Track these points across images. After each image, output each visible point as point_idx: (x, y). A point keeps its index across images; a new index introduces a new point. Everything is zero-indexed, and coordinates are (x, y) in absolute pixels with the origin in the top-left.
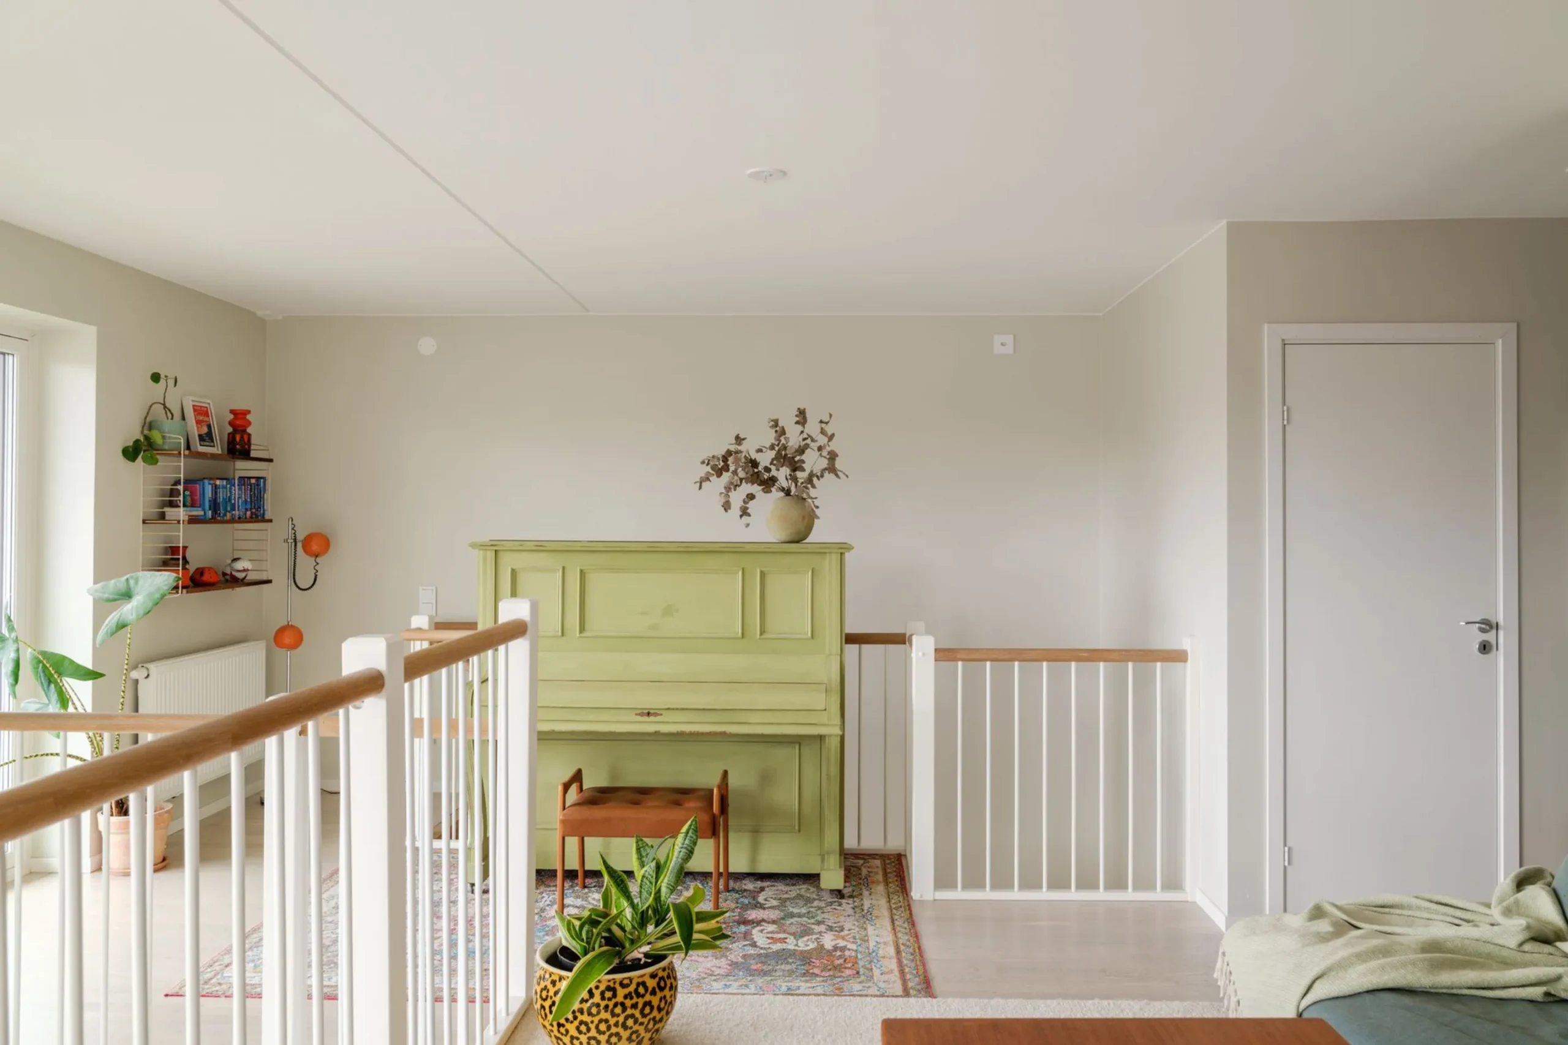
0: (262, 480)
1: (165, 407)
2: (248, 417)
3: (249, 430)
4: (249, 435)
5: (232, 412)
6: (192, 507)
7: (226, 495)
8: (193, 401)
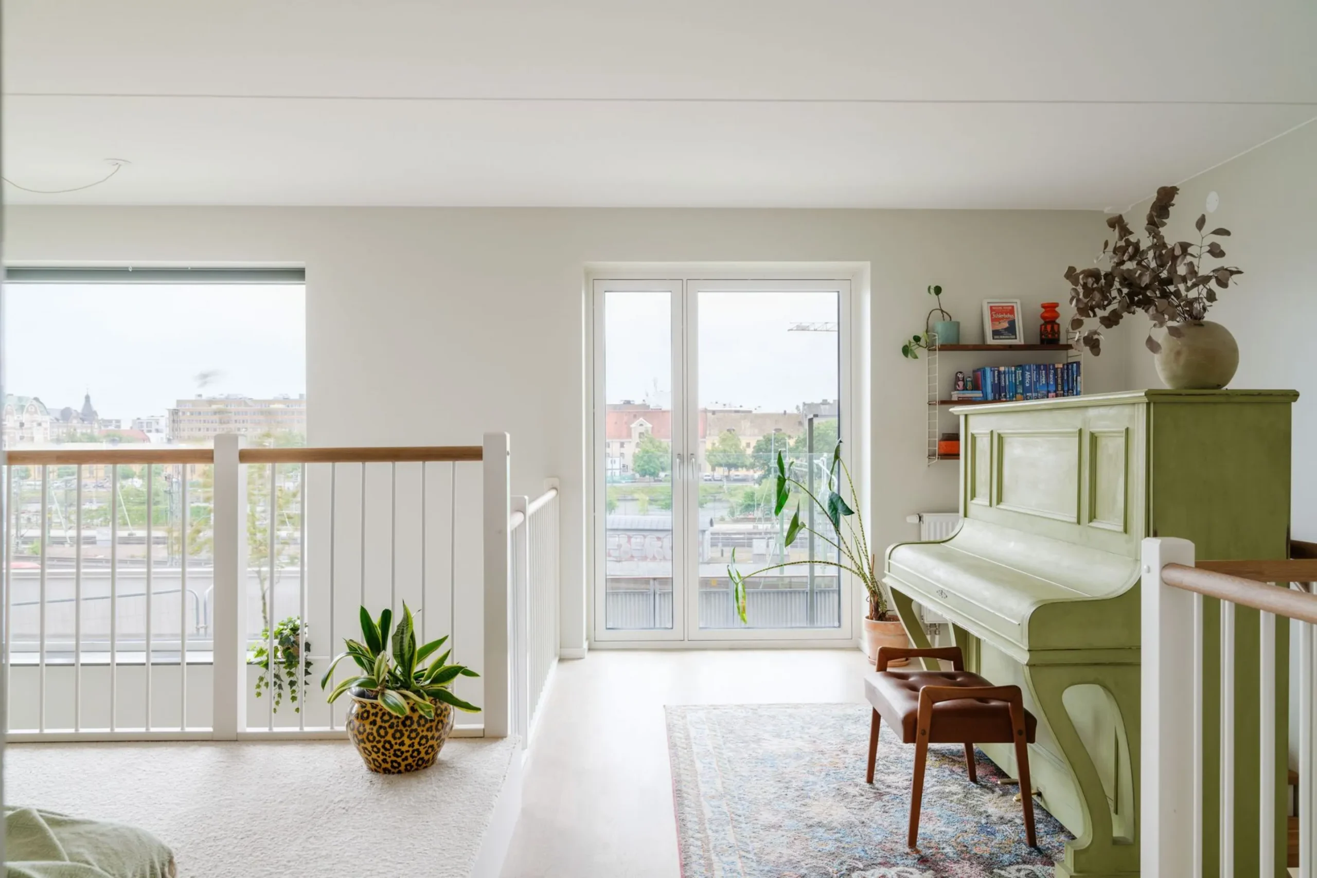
0: (1075, 365)
1: (942, 311)
2: (1057, 309)
3: (1058, 321)
4: (1058, 325)
5: (1044, 306)
6: (963, 390)
7: (1016, 380)
8: (988, 303)
